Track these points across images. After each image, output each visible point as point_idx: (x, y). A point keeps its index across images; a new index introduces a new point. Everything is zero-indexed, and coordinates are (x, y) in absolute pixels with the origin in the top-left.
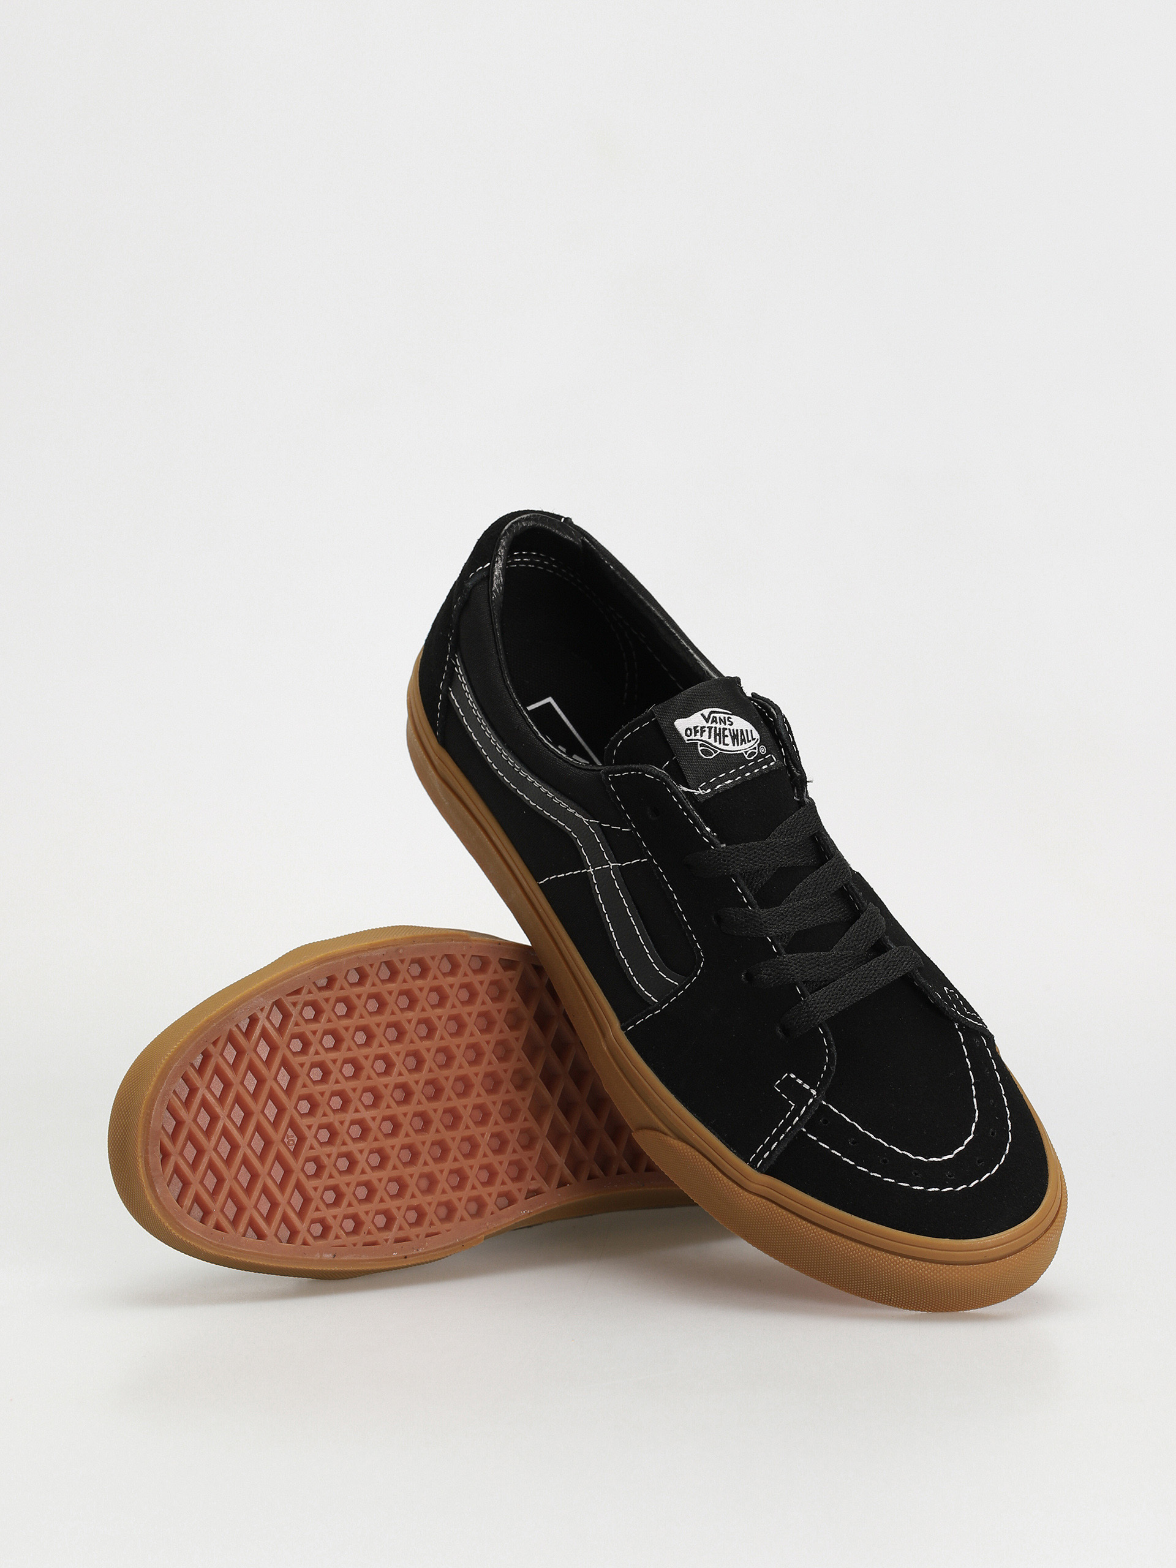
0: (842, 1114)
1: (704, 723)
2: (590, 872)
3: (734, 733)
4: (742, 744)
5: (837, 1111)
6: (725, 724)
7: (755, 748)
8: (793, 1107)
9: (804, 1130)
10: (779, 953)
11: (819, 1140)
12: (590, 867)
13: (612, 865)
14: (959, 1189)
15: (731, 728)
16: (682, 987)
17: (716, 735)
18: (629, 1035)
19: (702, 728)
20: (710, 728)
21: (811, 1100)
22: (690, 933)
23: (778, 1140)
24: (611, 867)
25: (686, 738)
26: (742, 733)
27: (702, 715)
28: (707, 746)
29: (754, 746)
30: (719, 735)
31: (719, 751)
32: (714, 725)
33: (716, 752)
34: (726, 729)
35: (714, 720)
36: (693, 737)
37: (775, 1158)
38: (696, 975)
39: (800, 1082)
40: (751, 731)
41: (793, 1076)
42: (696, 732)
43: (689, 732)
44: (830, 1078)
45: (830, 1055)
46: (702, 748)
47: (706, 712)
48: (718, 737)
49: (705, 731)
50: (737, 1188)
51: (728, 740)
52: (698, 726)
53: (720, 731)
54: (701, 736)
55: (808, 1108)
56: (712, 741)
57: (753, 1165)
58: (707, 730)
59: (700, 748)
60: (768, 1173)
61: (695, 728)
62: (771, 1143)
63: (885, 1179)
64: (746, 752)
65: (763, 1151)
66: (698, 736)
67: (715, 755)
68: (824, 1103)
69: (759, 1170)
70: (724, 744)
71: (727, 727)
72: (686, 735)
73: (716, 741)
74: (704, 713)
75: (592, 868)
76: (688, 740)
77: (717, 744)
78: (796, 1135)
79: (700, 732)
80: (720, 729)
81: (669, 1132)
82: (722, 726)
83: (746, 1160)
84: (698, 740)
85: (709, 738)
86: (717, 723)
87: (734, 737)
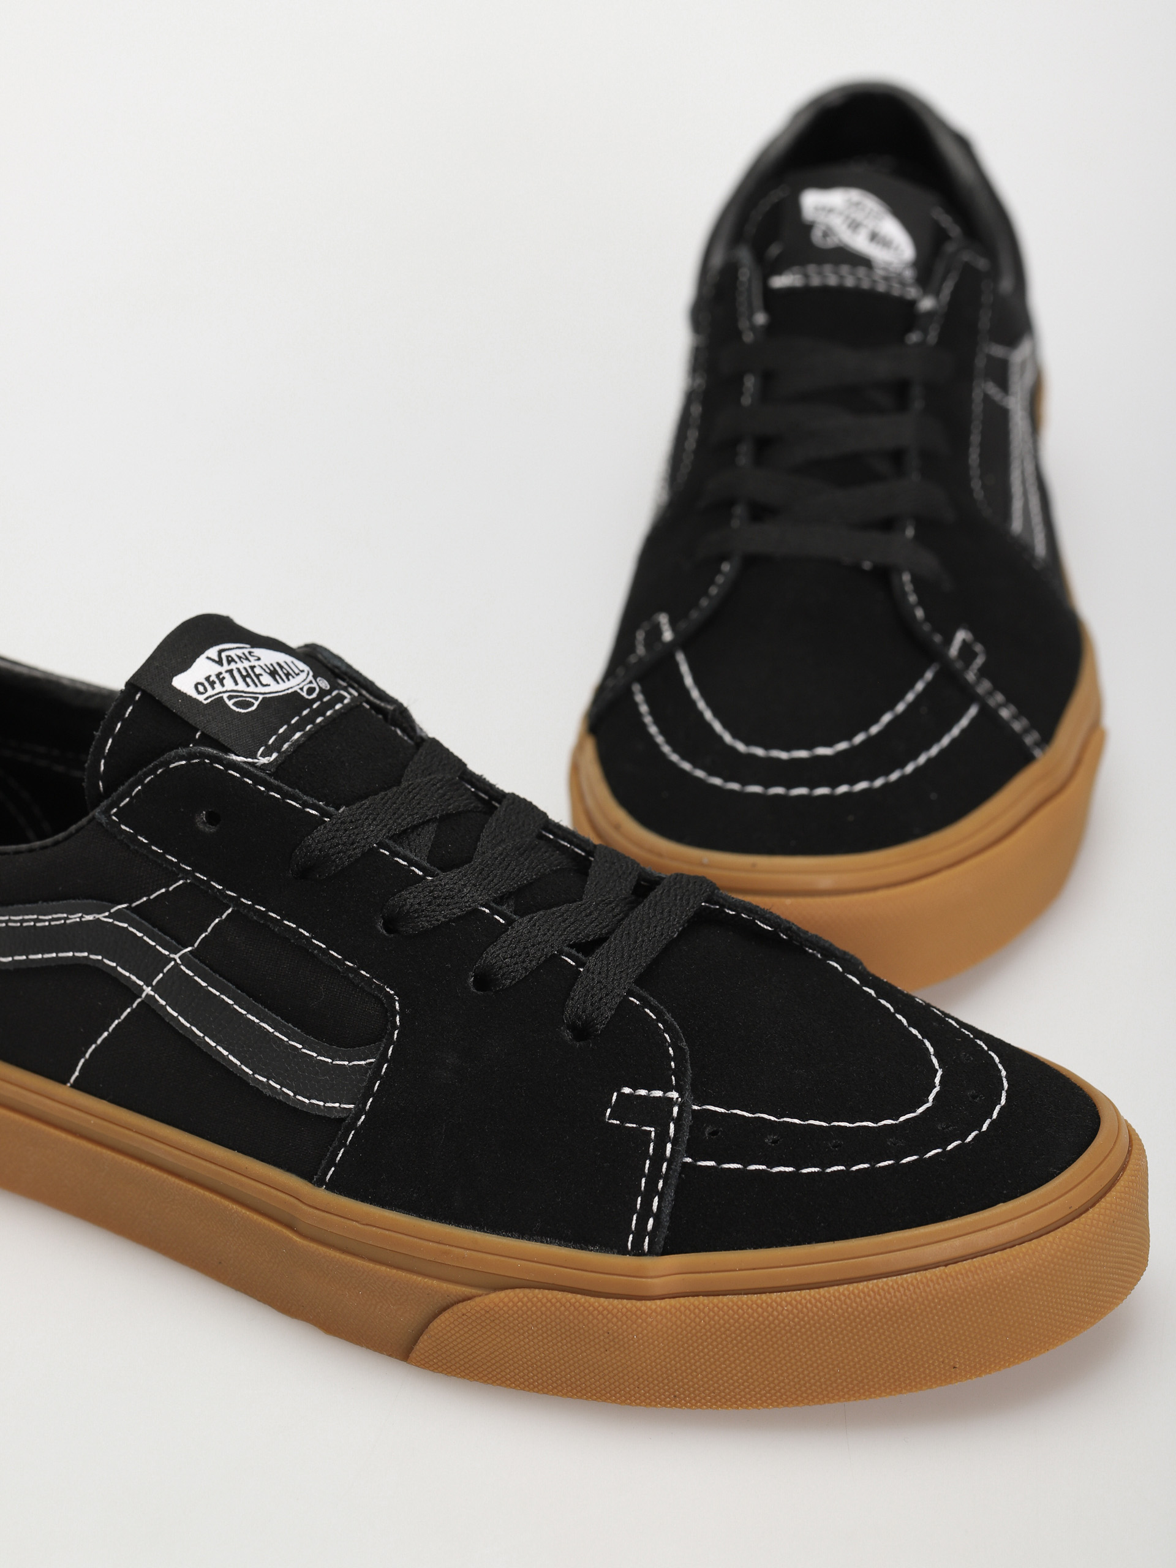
0: (735, 1111)
1: (217, 669)
2: (147, 995)
3: (269, 669)
4: (289, 680)
5: (723, 1110)
6: (250, 661)
7: (311, 682)
8: (653, 1134)
9: (689, 1160)
10: (510, 922)
11: (719, 1163)
12: (145, 987)
13: (176, 957)
14: (969, 1139)
15: (261, 663)
16: (383, 1058)
17: (244, 678)
18: (334, 1186)
19: (218, 675)
20: (231, 672)
21: (676, 1109)
22: (355, 971)
23: (657, 1193)
24: (179, 961)
25: (201, 698)
26: (281, 667)
27: (208, 658)
28: (237, 697)
29: (308, 680)
30: (249, 675)
31: (261, 697)
32: (233, 666)
33: (256, 699)
34: (255, 667)
35: (230, 660)
36: (210, 692)
37: (666, 1220)
38: (395, 1027)
39: (643, 1092)
40: (292, 662)
41: (627, 1090)
42: (212, 684)
43: (201, 688)
44: (686, 1062)
45: (669, 1029)
46: (233, 701)
47: (213, 652)
48: (248, 680)
49: (224, 678)
50: (628, 1304)
51: (266, 679)
52: (210, 676)
53: (247, 671)
54: (223, 685)
55: (678, 1122)
56: (242, 686)
57: (637, 1251)
58: (227, 676)
59: (230, 703)
60: (665, 1252)
61: (208, 679)
62: (647, 1203)
63: (854, 1168)
64: (302, 689)
65: (642, 1223)
66: (218, 688)
67: (256, 703)
68: (696, 1107)
69: (652, 1252)
70: (264, 685)
71: (253, 663)
72: (199, 693)
73: (248, 685)
74: (210, 656)
75: (148, 986)
76: (207, 699)
77: (252, 688)
78: (680, 1174)
79: (217, 682)
80: (245, 669)
81: (474, 1291)
82: (247, 664)
83: (623, 1251)
84: (220, 693)
85: (236, 683)
86: (236, 663)
87: (273, 674)
